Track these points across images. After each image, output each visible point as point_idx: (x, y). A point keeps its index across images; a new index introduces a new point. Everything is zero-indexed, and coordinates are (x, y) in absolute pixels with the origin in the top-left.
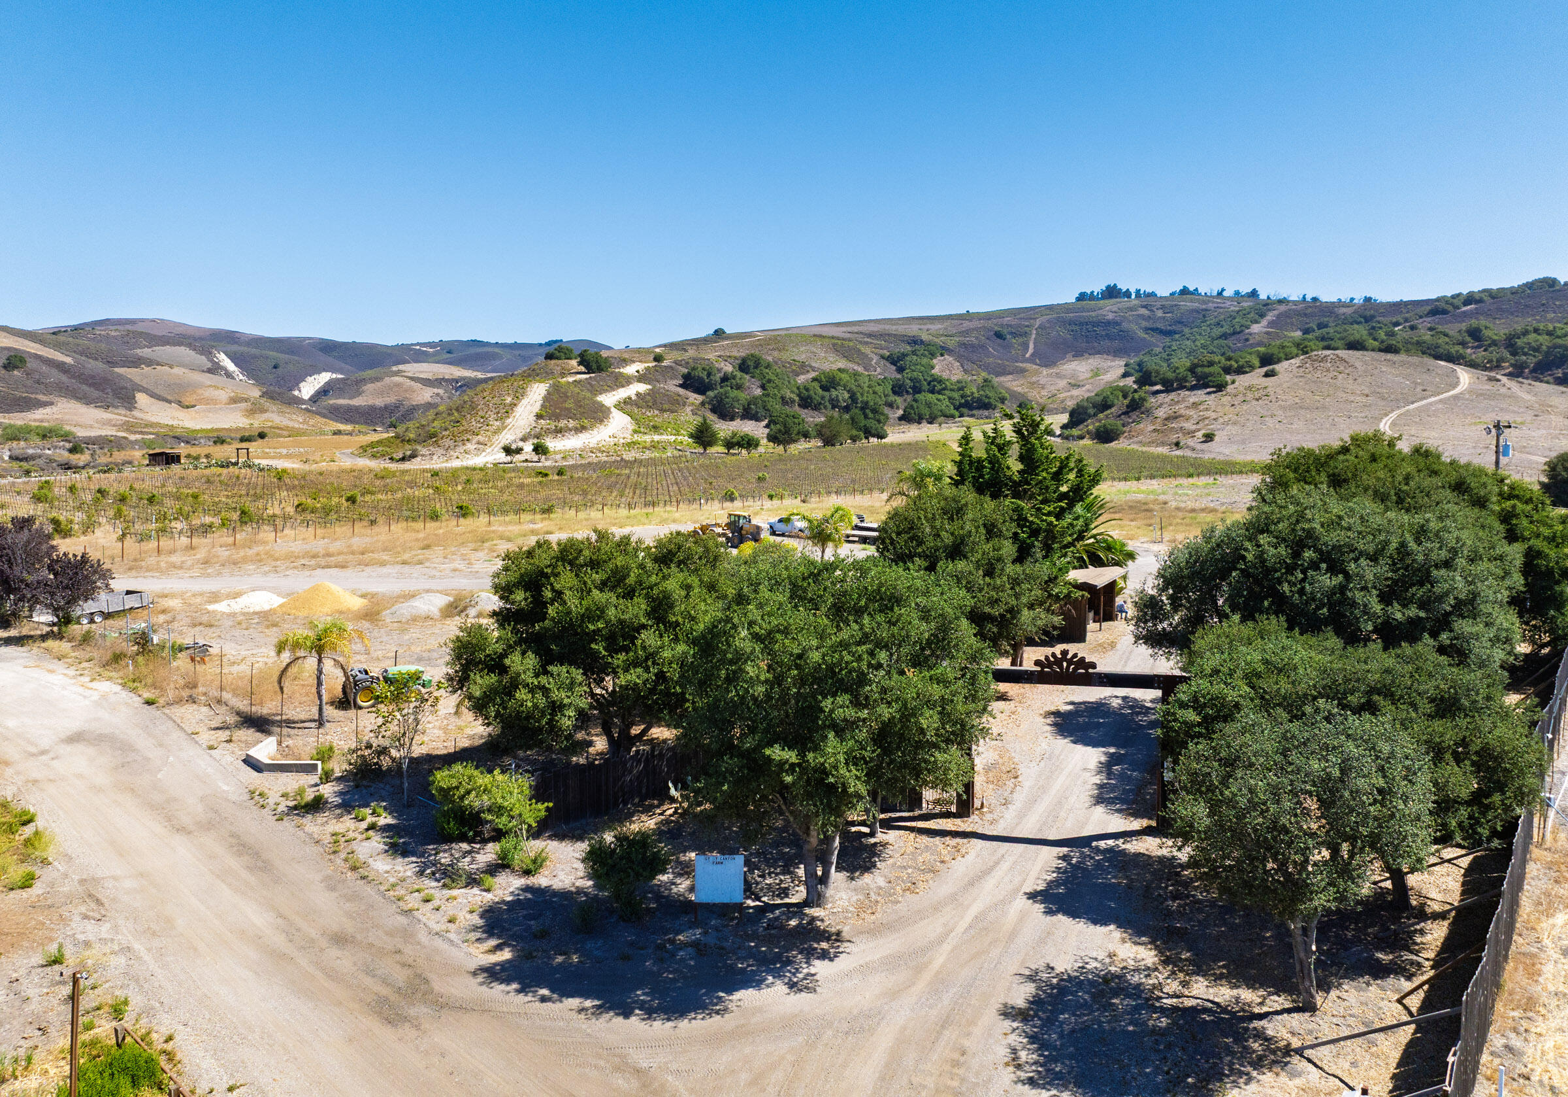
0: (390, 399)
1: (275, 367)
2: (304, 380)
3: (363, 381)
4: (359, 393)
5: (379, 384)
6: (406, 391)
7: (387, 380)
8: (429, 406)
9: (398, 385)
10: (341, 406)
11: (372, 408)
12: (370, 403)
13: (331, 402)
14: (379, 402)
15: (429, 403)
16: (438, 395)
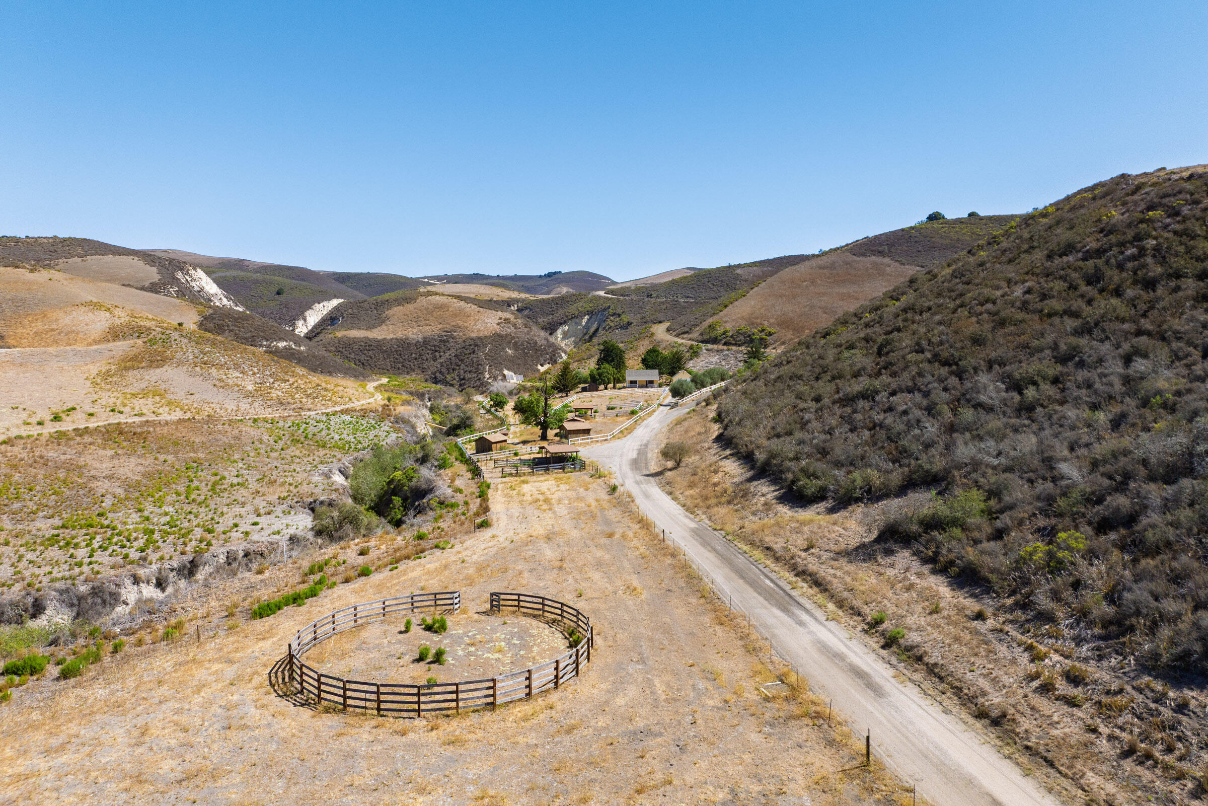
0: (432, 329)
1: (278, 293)
2: (310, 308)
3: (388, 304)
4: (381, 321)
5: (410, 307)
6: (455, 315)
7: (422, 301)
8: (499, 339)
9: (441, 307)
10: (355, 340)
11: (404, 344)
12: (400, 334)
13: (340, 334)
14: (414, 334)
15: (497, 336)
16: (507, 320)
